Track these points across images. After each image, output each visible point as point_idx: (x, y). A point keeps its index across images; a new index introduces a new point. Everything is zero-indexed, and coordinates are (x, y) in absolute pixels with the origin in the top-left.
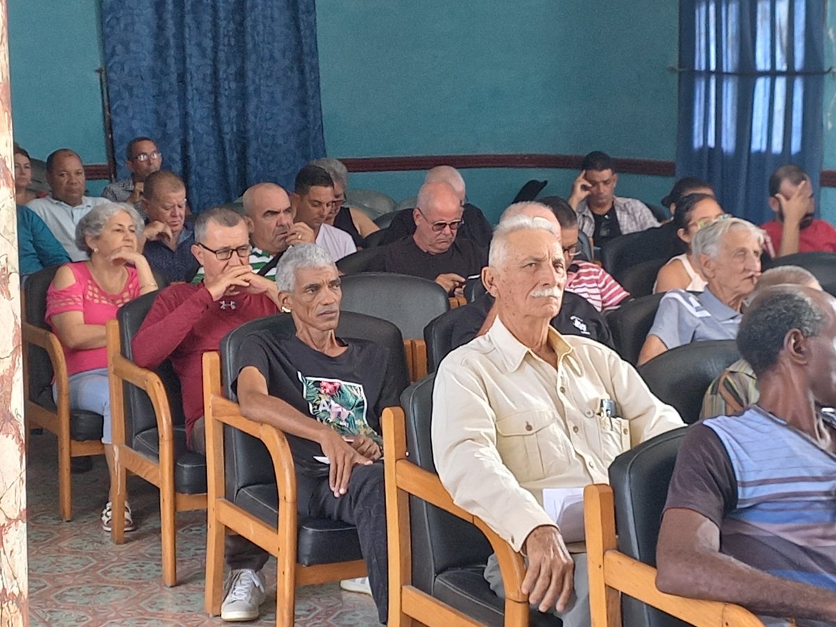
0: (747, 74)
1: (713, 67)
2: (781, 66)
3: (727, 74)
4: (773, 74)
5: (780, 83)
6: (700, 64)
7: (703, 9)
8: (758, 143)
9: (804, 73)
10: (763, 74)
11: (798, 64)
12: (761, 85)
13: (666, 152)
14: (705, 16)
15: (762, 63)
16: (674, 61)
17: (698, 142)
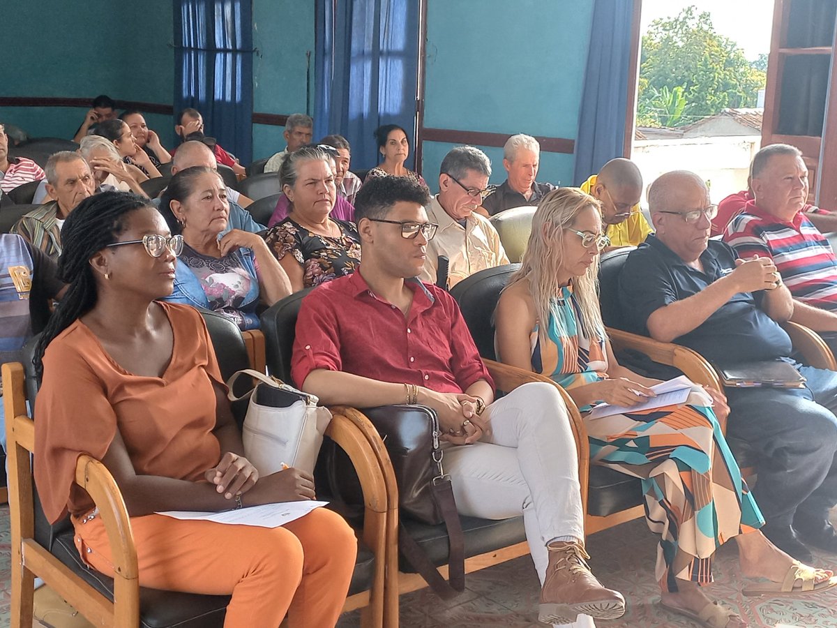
0: (211, 50)
1: (192, 46)
2: (230, 46)
3: (200, 49)
4: (225, 51)
5: (229, 56)
6: (186, 43)
7: (186, 7)
8: (218, 95)
9: (242, 51)
10: (220, 51)
11: (238, 46)
12: (219, 57)
13: (168, 100)
14: (187, 10)
15: (219, 44)
16: (171, 41)
17: (185, 94)
